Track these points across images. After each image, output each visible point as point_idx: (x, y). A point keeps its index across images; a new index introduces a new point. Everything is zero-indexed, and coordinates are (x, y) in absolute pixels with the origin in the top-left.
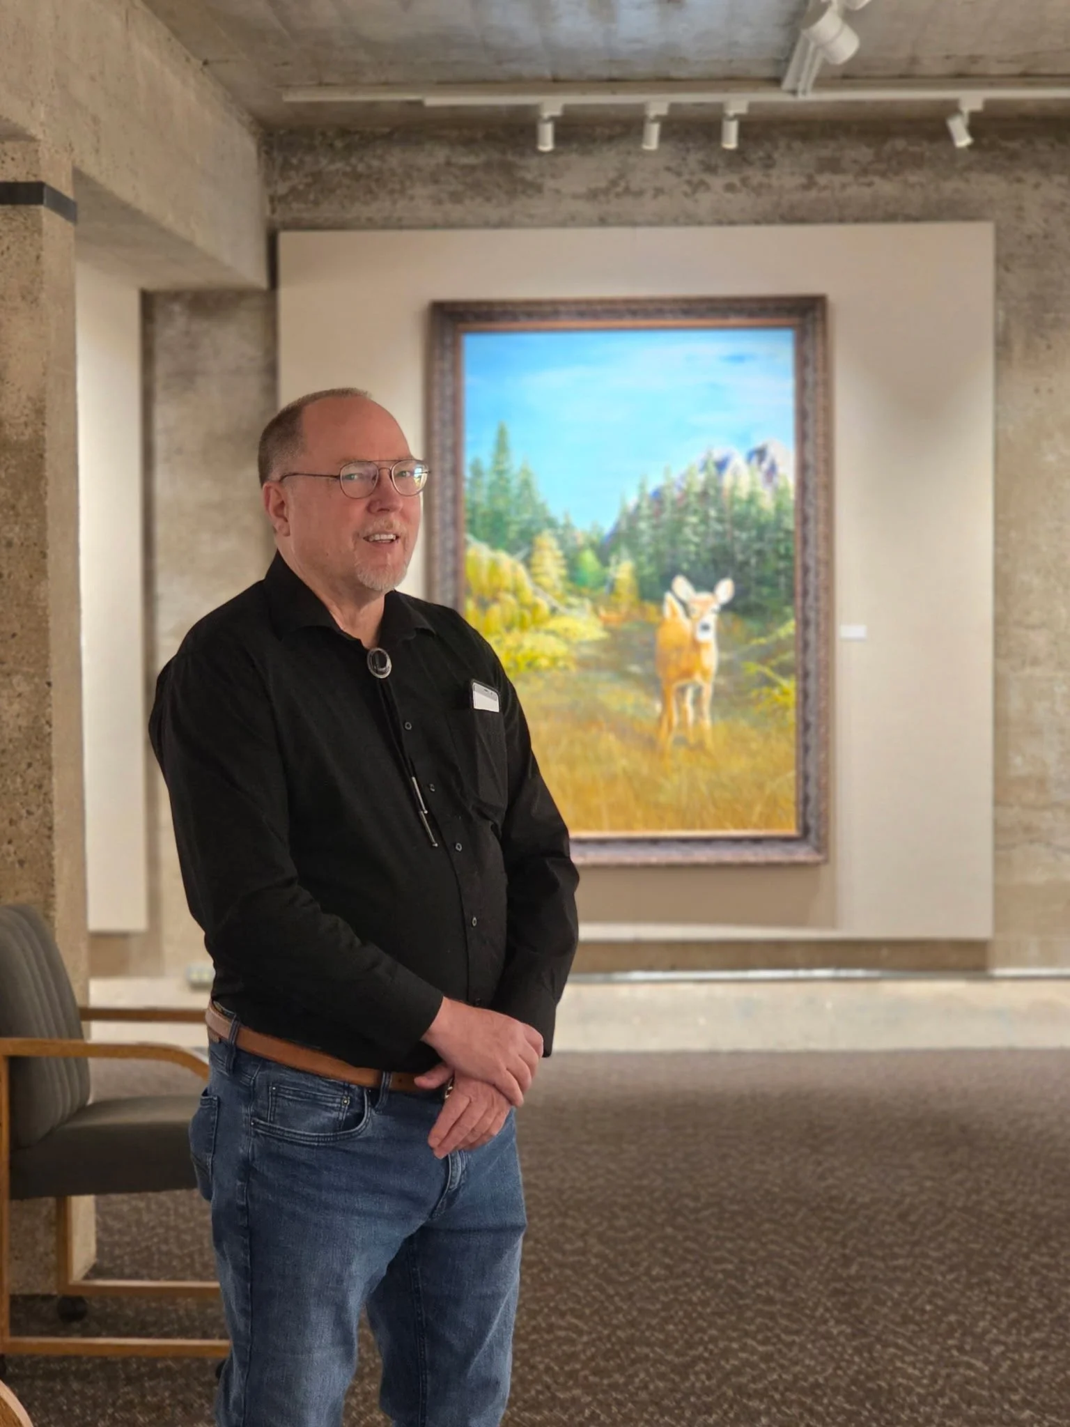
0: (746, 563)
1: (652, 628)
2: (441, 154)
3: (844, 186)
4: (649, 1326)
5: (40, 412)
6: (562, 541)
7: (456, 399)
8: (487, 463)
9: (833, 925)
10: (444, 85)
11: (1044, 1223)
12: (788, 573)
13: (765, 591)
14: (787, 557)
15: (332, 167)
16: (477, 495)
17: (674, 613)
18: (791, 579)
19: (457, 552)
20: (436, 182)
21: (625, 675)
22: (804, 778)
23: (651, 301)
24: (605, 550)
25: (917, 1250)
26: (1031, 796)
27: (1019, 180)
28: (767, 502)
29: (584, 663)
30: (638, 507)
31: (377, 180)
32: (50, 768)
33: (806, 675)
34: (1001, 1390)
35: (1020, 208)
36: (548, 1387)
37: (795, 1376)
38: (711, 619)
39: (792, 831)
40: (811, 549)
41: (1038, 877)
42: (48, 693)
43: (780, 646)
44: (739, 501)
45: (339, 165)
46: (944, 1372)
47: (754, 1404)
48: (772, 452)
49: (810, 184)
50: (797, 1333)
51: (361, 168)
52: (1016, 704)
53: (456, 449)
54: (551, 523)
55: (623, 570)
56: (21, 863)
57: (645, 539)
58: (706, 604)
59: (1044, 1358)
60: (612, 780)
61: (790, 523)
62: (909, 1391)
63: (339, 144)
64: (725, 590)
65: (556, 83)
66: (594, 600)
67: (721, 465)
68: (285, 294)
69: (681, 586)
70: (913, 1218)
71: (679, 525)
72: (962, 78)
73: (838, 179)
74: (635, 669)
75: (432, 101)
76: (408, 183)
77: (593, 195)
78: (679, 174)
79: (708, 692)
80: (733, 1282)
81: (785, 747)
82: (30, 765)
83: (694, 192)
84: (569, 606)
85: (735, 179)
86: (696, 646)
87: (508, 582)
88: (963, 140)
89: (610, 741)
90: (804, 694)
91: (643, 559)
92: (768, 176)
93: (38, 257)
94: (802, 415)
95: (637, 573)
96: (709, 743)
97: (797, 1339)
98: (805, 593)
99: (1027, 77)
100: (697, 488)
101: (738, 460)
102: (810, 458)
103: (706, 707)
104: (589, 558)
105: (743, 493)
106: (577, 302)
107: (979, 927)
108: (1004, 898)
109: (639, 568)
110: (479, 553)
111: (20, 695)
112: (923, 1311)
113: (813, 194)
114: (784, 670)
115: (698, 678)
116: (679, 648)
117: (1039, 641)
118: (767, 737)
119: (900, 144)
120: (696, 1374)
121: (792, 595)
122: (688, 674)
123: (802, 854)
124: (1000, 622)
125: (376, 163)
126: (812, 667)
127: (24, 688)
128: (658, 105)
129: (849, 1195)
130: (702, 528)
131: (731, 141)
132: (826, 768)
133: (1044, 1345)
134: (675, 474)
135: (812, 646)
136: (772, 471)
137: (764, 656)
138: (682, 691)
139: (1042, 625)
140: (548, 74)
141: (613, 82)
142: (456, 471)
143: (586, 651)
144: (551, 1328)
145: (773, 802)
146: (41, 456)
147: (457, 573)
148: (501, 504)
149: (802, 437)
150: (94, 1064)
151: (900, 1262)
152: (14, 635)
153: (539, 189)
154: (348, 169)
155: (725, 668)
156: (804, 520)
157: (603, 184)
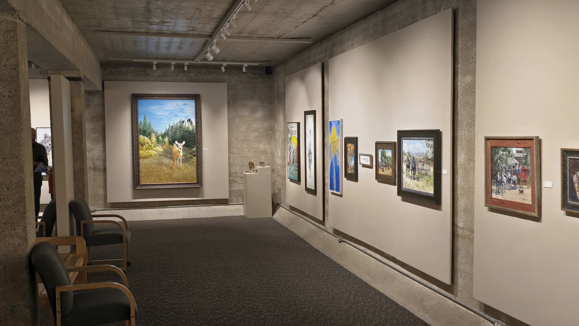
0: (187, 138)
1: (172, 149)
2: (133, 68)
3: (202, 76)
4: (189, 261)
5: (81, 116)
6: (156, 135)
7: (137, 111)
8: (142, 121)
9: (203, 197)
10: (137, 58)
11: (245, 242)
12: (194, 140)
13: (191, 143)
14: (194, 137)
15: (113, 70)
16: (141, 127)
17: (175, 147)
18: (195, 141)
19: (138, 137)
20: (132, 73)
21: (167, 157)
22: (198, 173)
23: (171, 94)
24: (163, 136)
25: (227, 247)
26: (234, 175)
27: (231, 76)
28: (191, 128)
29: (160, 155)
30: (169, 129)
31: (122, 72)
32: (84, 175)
33: (198, 156)
34: (246, 266)
35: (231, 81)
36: (176, 271)
37: (214, 267)
38: (181, 147)
39: (196, 182)
40: (198, 136)
41: (236, 188)
42: (84, 163)
43: (193, 152)
44: (186, 128)
45: (115, 70)
46: (237, 265)
47: (209, 271)
48: (191, 120)
49: (197, 76)
50: (212, 261)
51: (118, 70)
52: (232, 161)
53: (137, 119)
54: (154, 132)
55: (166, 140)
56: (79, 191)
57: (170, 134)
58: (181, 145)
59: (251, 261)
60: (165, 174)
61: (195, 132)
62: (233, 268)
63: (114, 66)
64: (184, 143)
65: (156, 58)
66: (161, 144)
67: (183, 122)
68: (106, 92)
69: (176, 142)
70: (225, 243)
71: (176, 132)
72: (224, 60)
73: (201, 75)
74: (169, 156)
75: (134, 60)
76: (127, 73)
77: (160, 76)
78: (175, 73)
79: (181, 159)
80: (200, 254)
81: (194, 168)
82: (80, 175)
83: (177, 76)
84: (157, 146)
85: (184, 74)
86: (179, 152)
87: (146, 142)
88: (224, 70)
89: (164, 168)
90: (197, 160)
91: (170, 138)
92: (190, 74)
93: (80, 90)
94: (196, 114)
95: (169, 140)
96: (181, 168)
97: (213, 261)
98: (197, 143)
99: (234, 61)
100: (179, 126)
101: (186, 121)
102: (198, 121)
103: (181, 162)
104: (160, 138)
105: (187, 127)
106: (158, 94)
107: (227, 197)
108: (230, 192)
109: (169, 139)
110: (141, 137)
111: (78, 163)
112: (231, 256)
113: (197, 77)
114: (194, 156)
115: (179, 157)
116: (176, 152)
117: (235, 150)
118: (191, 167)
119: (211, 70)
120: (199, 268)
121: (195, 143)
122: (178, 157)
123: (198, 186)
124: (229, 147)
125: (121, 69)
126: (199, 155)
127: (79, 162)
128: (173, 63)
129: (214, 240)
130: (180, 132)
131: (186, 69)
132: (201, 172)
133: (250, 260)
134: (175, 123)
135: (199, 152)
136: (192, 123)
137: (191, 154)
138: (177, 159)
139: (236, 148)
140: (155, 57)
141: (165, 59)
142: (137, 123)
143: (160, 153)
144: (173, 263)
145: (192, 177)
146: (82, 123)
147: (138, 140)
148: (145, 128)
149: (196, 118)
150: (95, 224)
151: (225, 249)
152: (77, 153)
153: (150, 75)
154: (116, 70)
155: (184, 156)
156: (197, 131)
157: (161, 74)
